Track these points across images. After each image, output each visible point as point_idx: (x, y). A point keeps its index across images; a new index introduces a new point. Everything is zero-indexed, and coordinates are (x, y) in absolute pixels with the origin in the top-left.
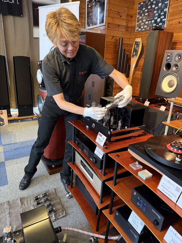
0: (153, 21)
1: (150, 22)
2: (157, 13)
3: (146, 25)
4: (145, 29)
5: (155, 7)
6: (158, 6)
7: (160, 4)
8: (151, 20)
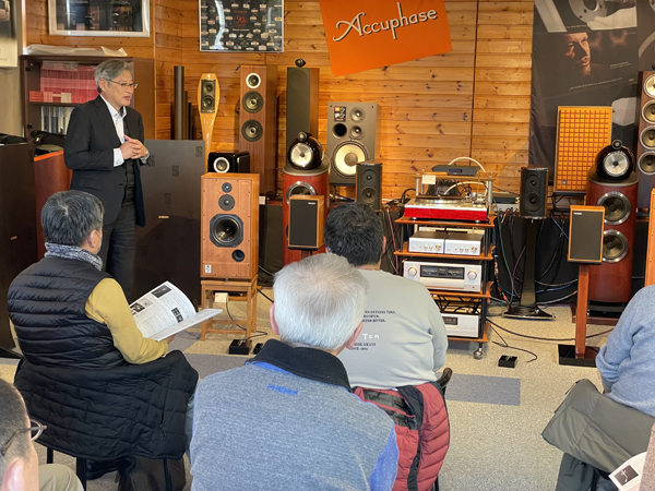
0: (249, 36)
1: (241, 36)
2: (259, 20)
3: (232, 40)
4: (231, 48)
5: (251, 8)
6: (258, 8)
7: (263, 6)
8: (245, 33)
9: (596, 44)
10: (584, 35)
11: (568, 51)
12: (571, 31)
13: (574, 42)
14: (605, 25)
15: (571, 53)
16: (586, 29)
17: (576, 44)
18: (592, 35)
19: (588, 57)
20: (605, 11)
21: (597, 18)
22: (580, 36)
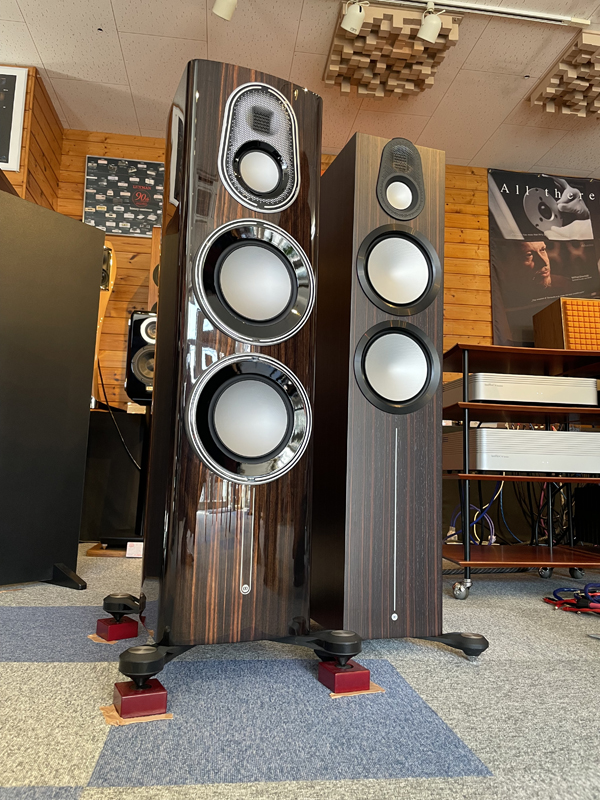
0: (152, 217)
1: (141, 217)
3: (127, 220)
4: (125, 231)
5: (156, 184)
8: (146, 214)
9: (555, 254)
10: (542, 244)
11: (528, 260)
12: (528, 239)
13: (532, 251)
14: (562, 235)
15: (530, 262)
16: (544, 239)
17: (534, 253)
18: (551, 245)
19: (548, 267)
20: (561, 221)
21: (554, 228)
22: (538, 245)
